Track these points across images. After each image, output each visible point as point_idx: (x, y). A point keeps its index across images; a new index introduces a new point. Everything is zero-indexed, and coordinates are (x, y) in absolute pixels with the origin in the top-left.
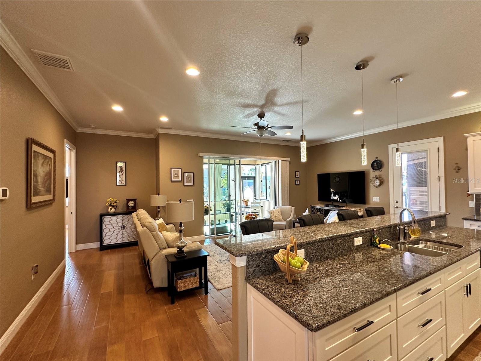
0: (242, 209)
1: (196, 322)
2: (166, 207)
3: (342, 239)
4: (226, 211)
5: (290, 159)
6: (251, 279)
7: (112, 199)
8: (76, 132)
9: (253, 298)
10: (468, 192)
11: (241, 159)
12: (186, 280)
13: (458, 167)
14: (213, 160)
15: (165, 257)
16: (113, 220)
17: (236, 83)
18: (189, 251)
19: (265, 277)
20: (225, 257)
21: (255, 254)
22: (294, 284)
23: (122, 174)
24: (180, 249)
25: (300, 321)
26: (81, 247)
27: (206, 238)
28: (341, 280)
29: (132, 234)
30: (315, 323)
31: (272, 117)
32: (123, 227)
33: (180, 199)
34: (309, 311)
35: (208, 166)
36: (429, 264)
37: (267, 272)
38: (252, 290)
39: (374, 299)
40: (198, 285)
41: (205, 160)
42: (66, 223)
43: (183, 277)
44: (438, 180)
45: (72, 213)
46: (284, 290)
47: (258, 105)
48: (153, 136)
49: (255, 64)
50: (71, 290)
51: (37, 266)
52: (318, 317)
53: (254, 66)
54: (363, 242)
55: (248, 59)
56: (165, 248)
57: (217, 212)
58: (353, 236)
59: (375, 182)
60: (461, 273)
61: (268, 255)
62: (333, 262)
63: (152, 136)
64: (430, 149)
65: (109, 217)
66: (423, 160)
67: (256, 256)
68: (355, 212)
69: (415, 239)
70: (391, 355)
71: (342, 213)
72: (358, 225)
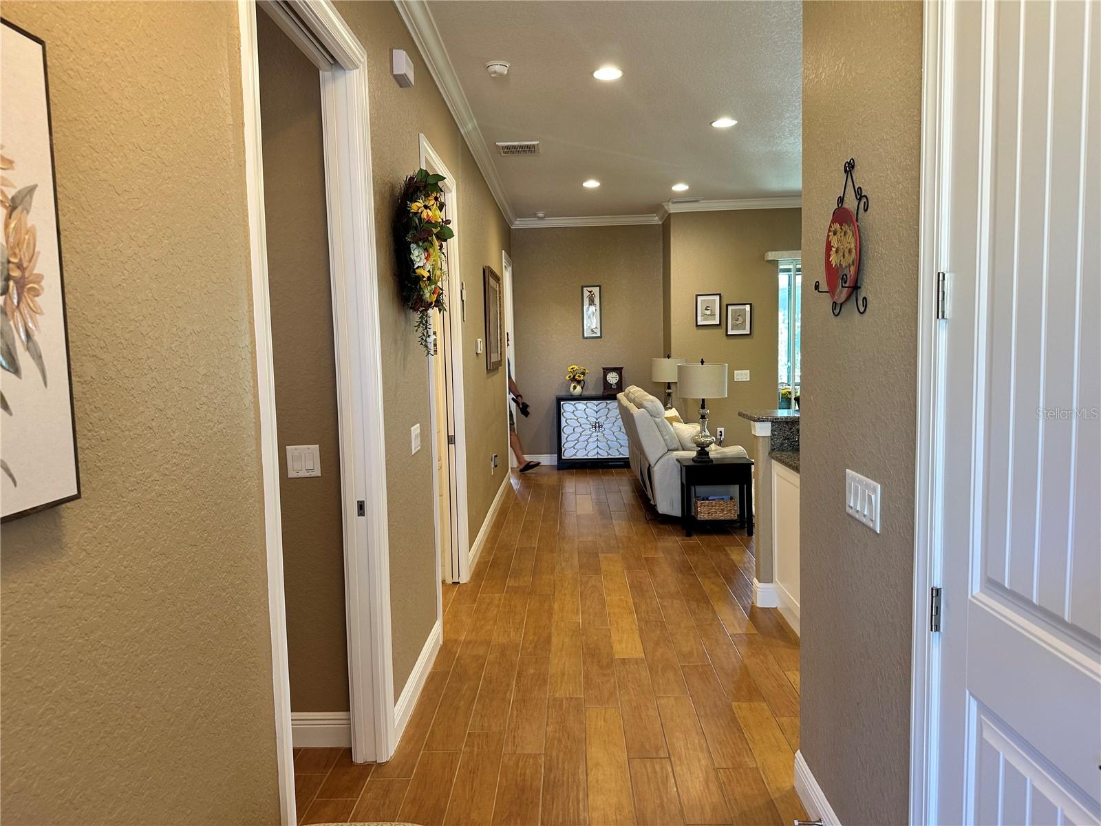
2: (679, 383)
7: (577, 367)
8: (511, 228)
9: (777, 474)
12: (712, 503)
15: (676, 460)
16: (580, 410)
21: (781, 422)
23: (594, 313)
24: (702, 449)
32: (597, 426)
33: (703, 360)
38: (779, 467)
40: (735, 516)
48: (657, 218)
51: (496, 457)
56: (677, 450)
63: (655, 220)
65: (572, 404)
67: (785, 425)
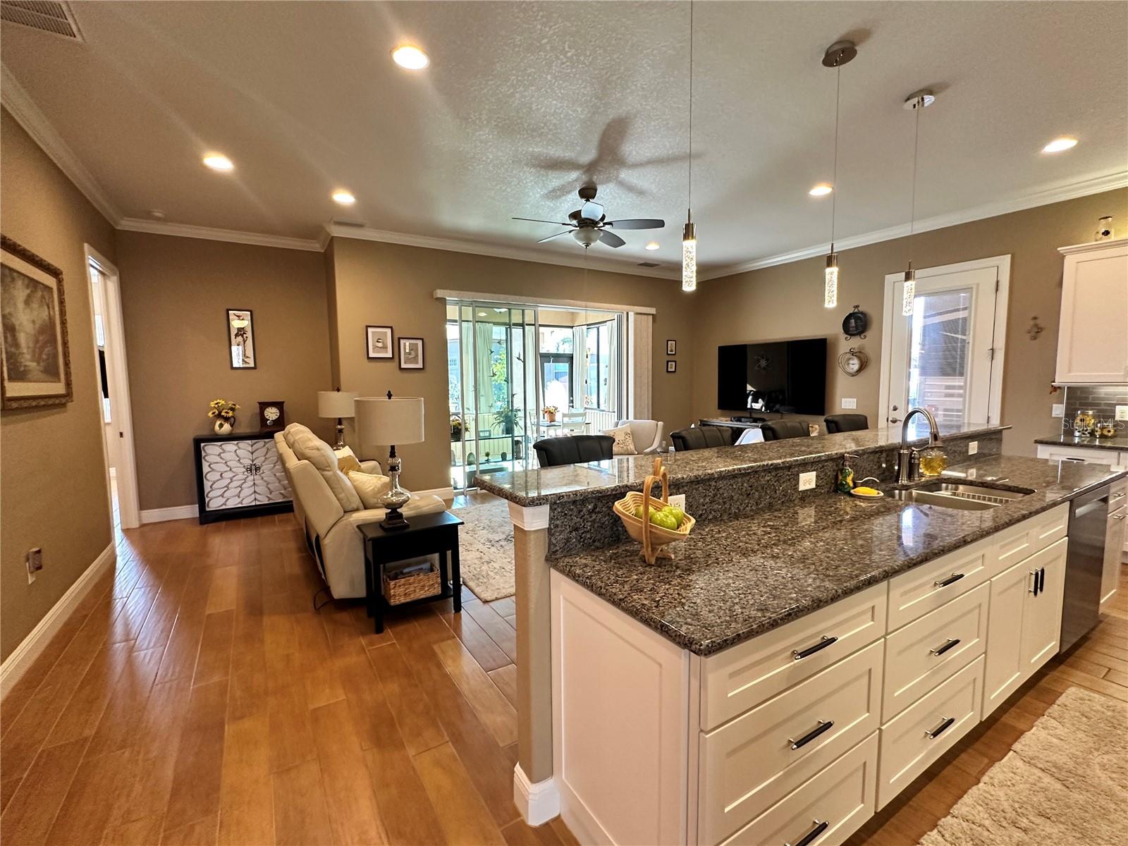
0: (542, 429)
1: (434, 670)
2: (356, 419)
3: (773, 474)
4: (503, 434)
5: (655, 309)
6: (561, 558)
7: (223, 402)
8: (115, 229)
9: (565, 598)
10: (1053, 384)
11: (539, 308)
12: (409, 580)
13: (1036, 325)
14: (471, 308)
15: (357, 530)
16: (229, 452)
17: (525, 97)
18: (415, 515)
19: (593, 554)
20: (500, 534)
21: (569, 502)
22: (660, 566)
23: (244, 342)
24: (394, 510)
25: (671, 637)
26: (153, 515)
27: (457, 495)
28: (768, 556)
29: (277, 484)
30: (706, 637)
31: (615, 198)
32: (254, 469)
33: (389, 392)
34: (694, 615)
35: (458, 327)
36: (963, 524)
37: (597, 544)
38: (563, 583)
39: (840, 591)
40: (437, 590)
41: (452, 311)
42: (108, 463)
43: (402, 573)
44: (990, 357)
45: (121, 434)
46: (635, 577)
47: (581, 163)
48: (318, 245)
49: (572, 39)
50: (133, 608)
51: (39, 552)
52: (713, 626)
53: (569, 47)
54: (818, 484)
55: (555, 25)
56: (357, 510)
57: (482, 434)
58: (797, 469)
59: (848, 364)
60: (1027, 545)
61: (600, 505)
62: (750, 523)
63: (316, 247)
64: (978, 285)
65: (217, 445)
66: (961, 315)
67: (572, 507)
68: (802, 424)
69: (931, 478)
70: (868, 711)
71: (773, 426)
72: (808, 446)
